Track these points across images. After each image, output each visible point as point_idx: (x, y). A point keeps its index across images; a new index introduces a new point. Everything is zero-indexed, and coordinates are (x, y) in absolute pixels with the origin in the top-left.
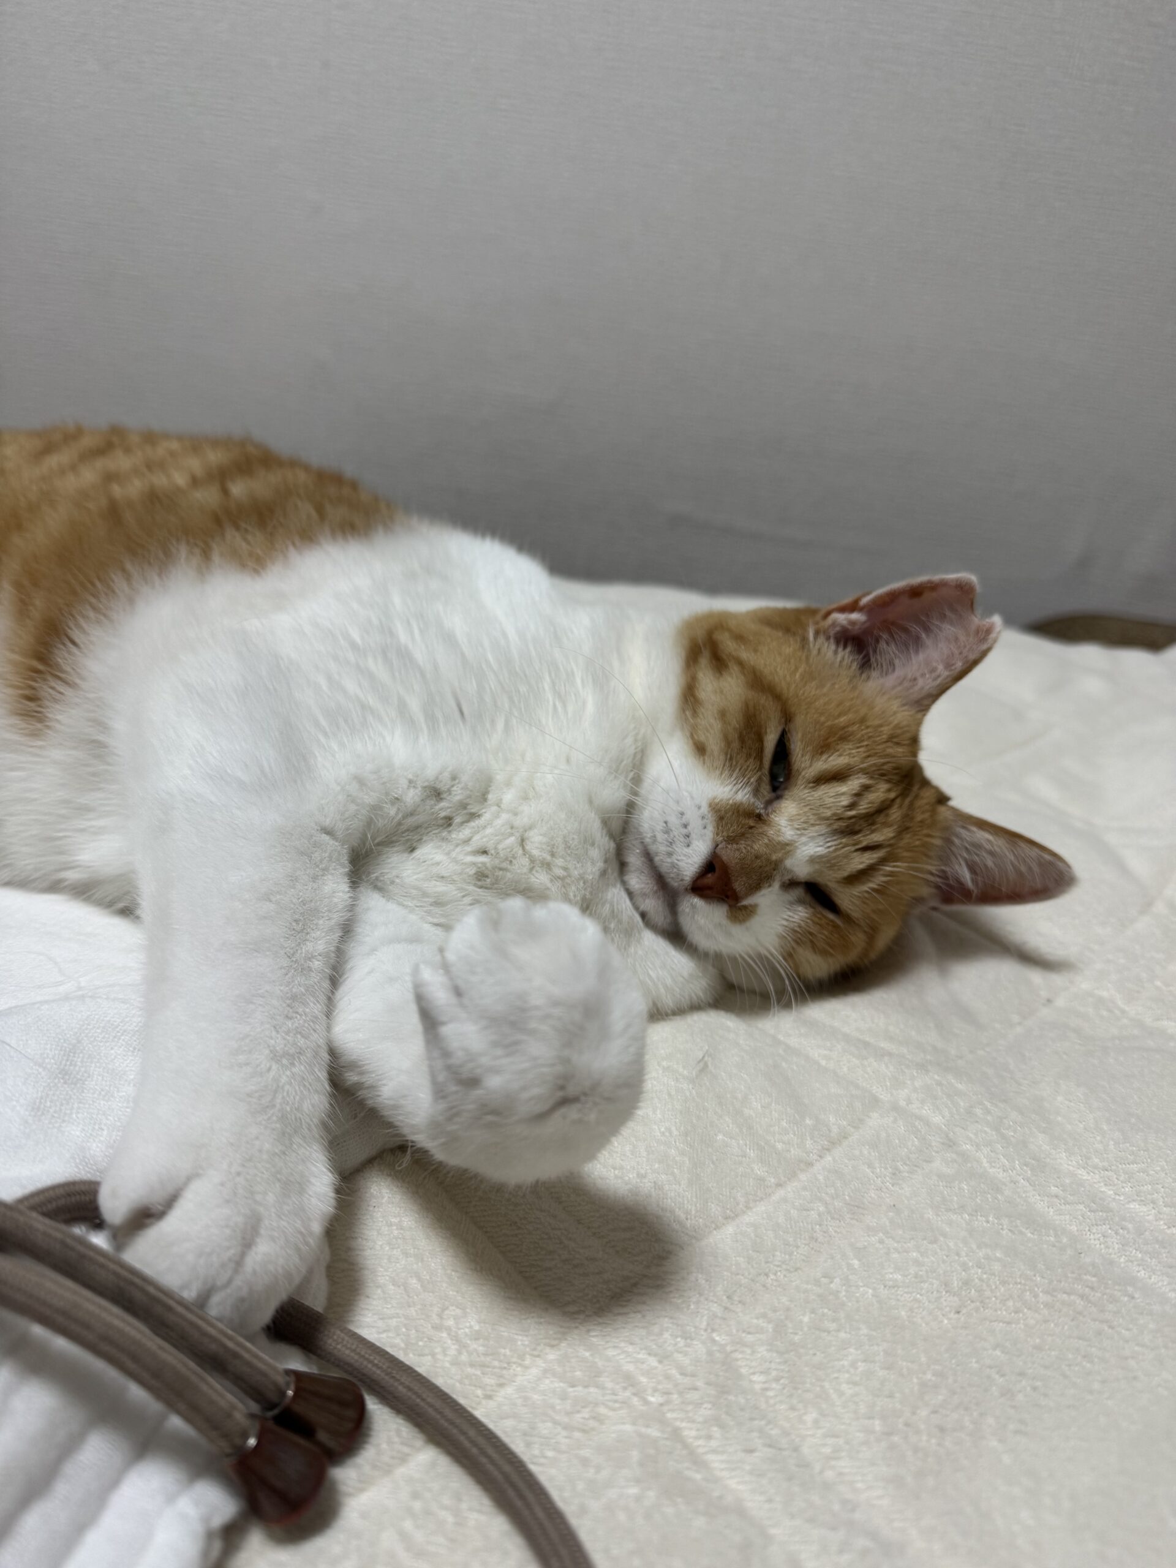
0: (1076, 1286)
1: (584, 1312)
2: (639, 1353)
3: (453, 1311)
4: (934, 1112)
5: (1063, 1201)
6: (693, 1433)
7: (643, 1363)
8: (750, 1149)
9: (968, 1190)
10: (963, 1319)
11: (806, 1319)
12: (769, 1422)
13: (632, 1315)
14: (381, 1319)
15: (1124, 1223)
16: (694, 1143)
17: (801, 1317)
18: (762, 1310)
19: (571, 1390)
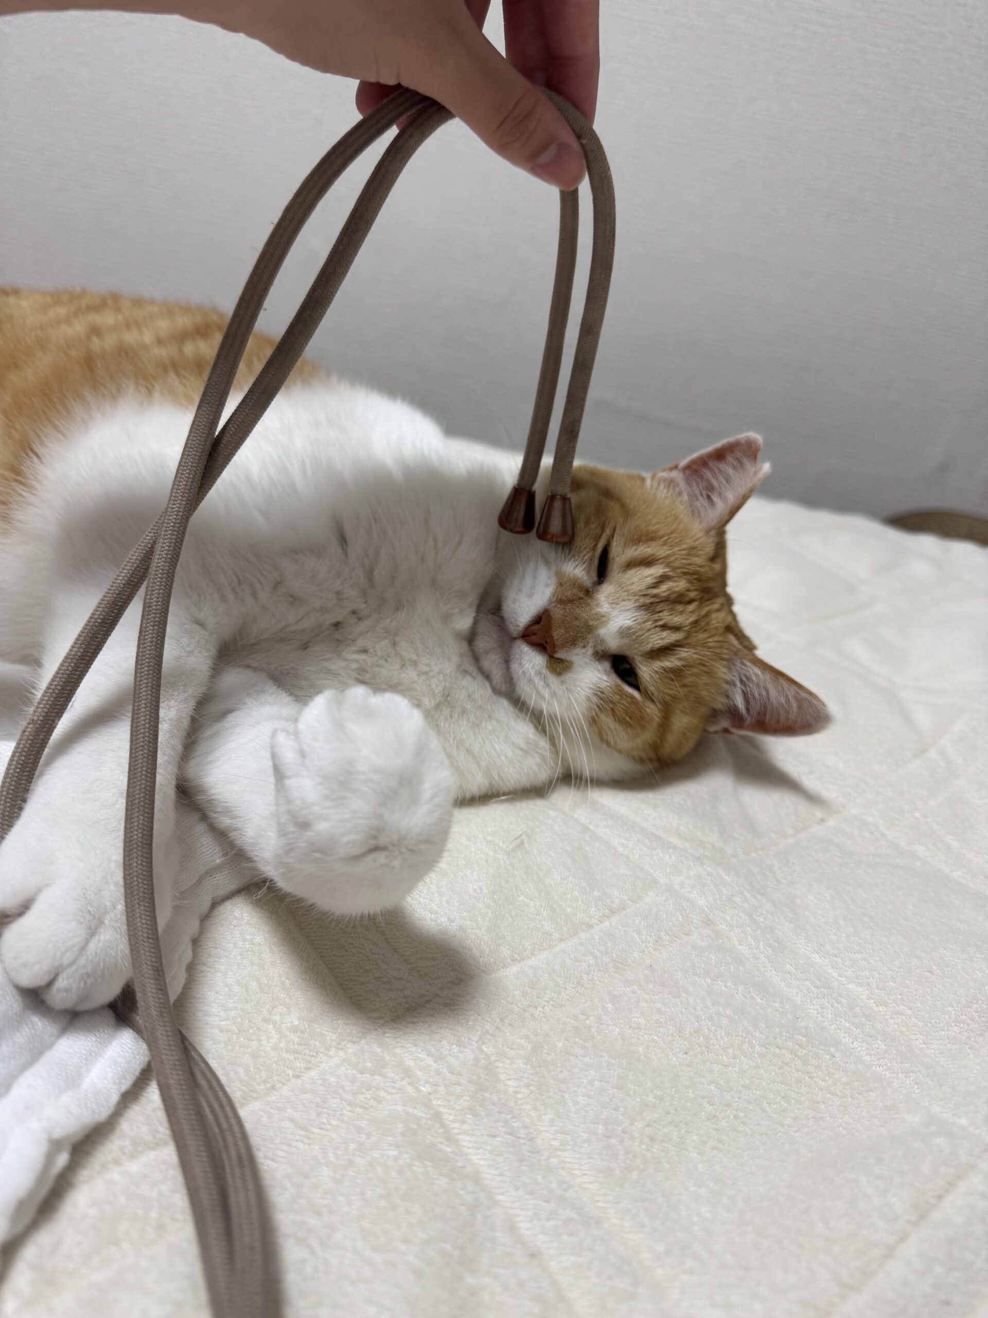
0: (788, 1043)
1: (383, 1018)
2: (420, 1053)
3: (281, 1009)
4: (701, 897)
5: (794, 977)
6: (451, 1118)
7: (422, 1061)
8: (544, 910)
9: (715, 960)
10: (689, 1058)
11: (560, 1045)
12: (514, 1117)
13: (421, 1024)
14: (223, 1010)
15: (840, 998)
16: (499, 900)
17: (557, 1043)
18: (526, 1033)
19: (360, 1076)
